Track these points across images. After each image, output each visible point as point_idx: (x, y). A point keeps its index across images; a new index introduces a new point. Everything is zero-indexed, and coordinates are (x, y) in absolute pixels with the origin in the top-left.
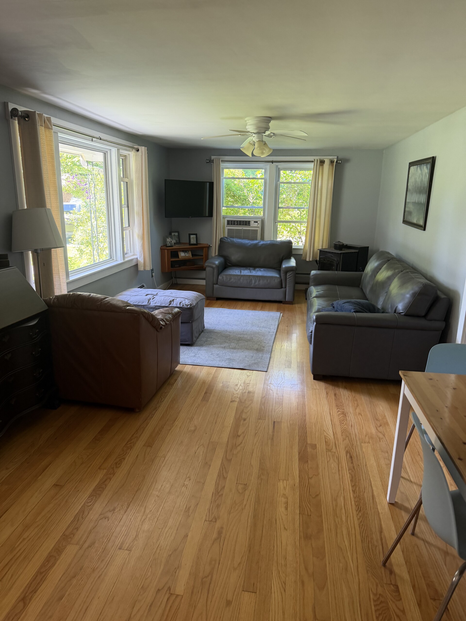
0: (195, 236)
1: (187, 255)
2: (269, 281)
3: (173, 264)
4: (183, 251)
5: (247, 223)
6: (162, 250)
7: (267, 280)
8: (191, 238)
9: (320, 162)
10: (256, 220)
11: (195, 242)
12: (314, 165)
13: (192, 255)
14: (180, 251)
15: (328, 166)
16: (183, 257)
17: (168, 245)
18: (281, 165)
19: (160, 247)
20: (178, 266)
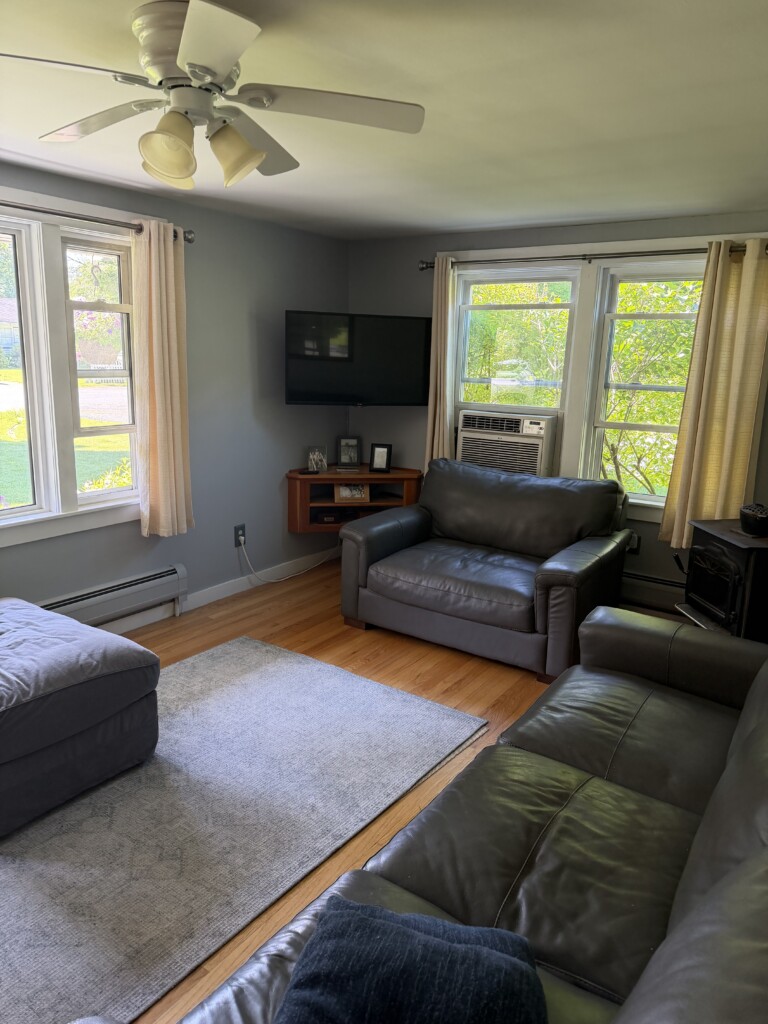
0: (385, 450)
1: (357, 496)
2: (494, 605)
3: (316, 516)
4: (347, 485)
5: (514, 425)
6: (290, 478)
7: (490, 602)
8: (376, 455)
9: (731, 251)
10: (535, 418)
11: (383, 466)
12: (708, 261)
13: (373, 497)
14: (341, 485)
15: (755, 262)
16: (346, 498)
17: (311, 470)
18: (617, 267)
19: (287, 472)
20: (332, 519)
